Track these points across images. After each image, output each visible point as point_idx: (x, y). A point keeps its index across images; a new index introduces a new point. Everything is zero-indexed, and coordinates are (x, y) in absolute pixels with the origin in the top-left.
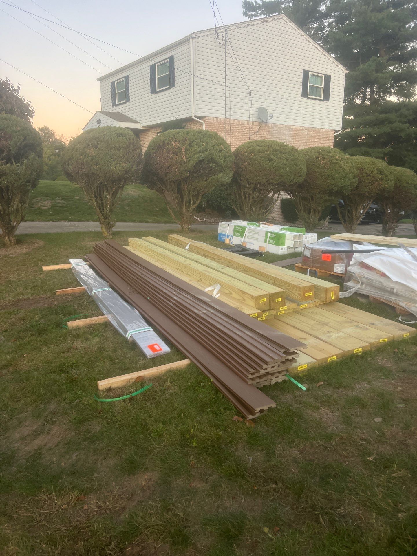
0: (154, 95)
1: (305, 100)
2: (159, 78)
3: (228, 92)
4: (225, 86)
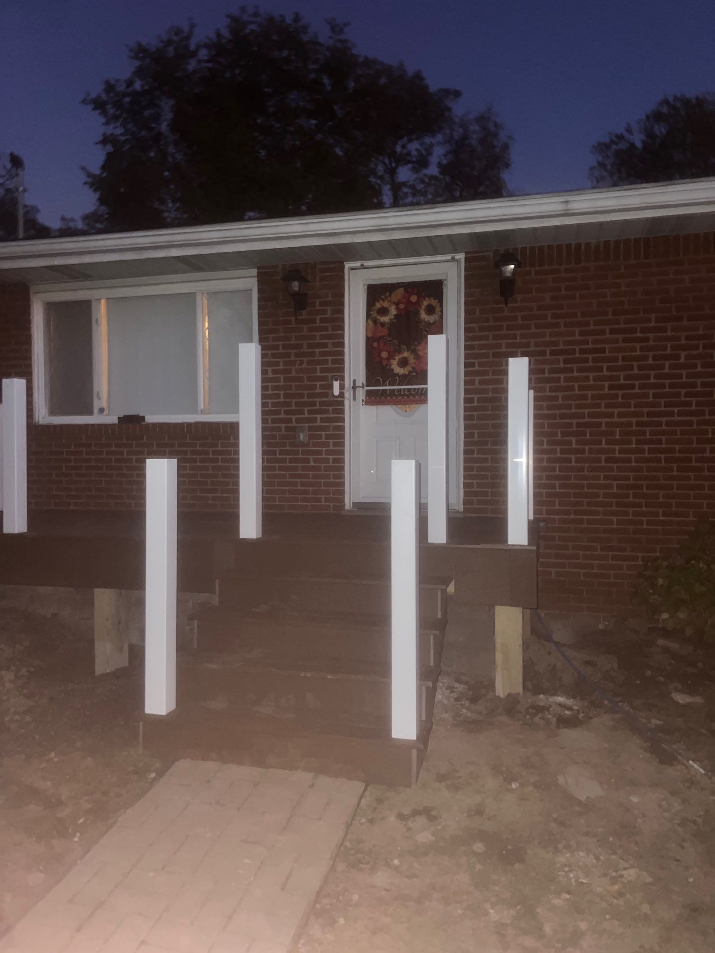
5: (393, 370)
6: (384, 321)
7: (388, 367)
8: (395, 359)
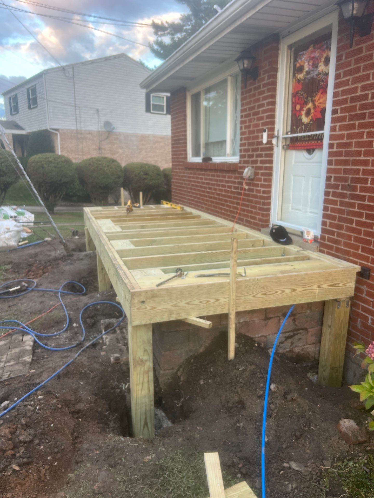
0: (30, 111)
1: (149, 114)
2: (32, 98)
3: (78, 111)
4: (75, 106)
5: (302, 120)
6: (300, 78)
7: (299, 117)
8: (303, 110)
